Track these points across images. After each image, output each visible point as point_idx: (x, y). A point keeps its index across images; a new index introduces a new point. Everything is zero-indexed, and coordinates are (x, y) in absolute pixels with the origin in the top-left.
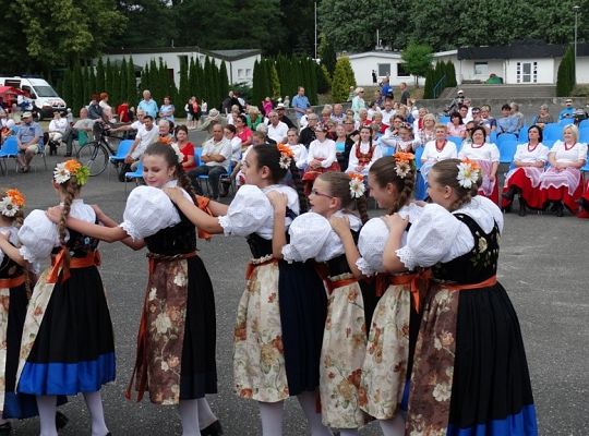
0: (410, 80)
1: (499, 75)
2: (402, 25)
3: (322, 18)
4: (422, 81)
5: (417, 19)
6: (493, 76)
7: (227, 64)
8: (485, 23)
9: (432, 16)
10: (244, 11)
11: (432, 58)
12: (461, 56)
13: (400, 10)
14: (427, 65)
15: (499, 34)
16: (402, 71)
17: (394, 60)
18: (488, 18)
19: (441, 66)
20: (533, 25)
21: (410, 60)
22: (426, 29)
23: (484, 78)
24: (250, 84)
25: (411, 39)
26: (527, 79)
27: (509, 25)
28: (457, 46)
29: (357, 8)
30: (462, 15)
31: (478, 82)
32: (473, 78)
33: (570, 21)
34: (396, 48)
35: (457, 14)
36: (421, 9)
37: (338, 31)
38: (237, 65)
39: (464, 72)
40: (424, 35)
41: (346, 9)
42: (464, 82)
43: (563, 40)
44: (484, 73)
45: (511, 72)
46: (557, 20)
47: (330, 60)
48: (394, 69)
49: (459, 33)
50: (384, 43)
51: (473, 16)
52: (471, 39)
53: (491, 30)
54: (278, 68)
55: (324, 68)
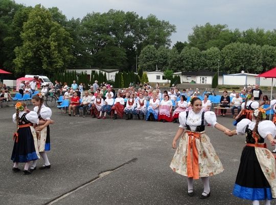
0: (166, 81)
1: (194, 81)
2: (165, 64)
3: (140, 60)
4: (170, 81)
5: (170, 62)
6: (192, 81)
7: (107, 74)
8: (191, 64)
9: (174, 61)
10: (114, 57)
11: (173, 74)
12: (183, 74)
13: (165, 59)
14: (172, 76)
15: (195, 68)
16: (164, 78)
17: (161, 75)
18: (192, 63)
19: (176, 77)
20: (206, 65)
21: (166, 75)
22: (172, 65)
23: (190, 81)
24: (114, 80)
25: (168, 68)
26: (203, 82)
27: (199, 65)
28: (182, 71)
29: (151, 58)
30: (184, 61)
31: (188, 83)
32: (186, 81)
33: (217, 65)
34: (162, 71)
35: (182, 61)
36: (171, 59)
37: (145, 65)
38: (111, 74)
39: (183, 79)
40: (171, 67)
41: (147, 58)
42: (183, 82)
43: (215, 70)
45: (198, 80)
46: (213, 64)
47: (141, 73)
48: (161, 78)
49: (183, 67)
50: (159, 69)
51: (187, 62)
52: (186, 69)
53: (193, 66)
54: (123, 75)
55: (139, 76)
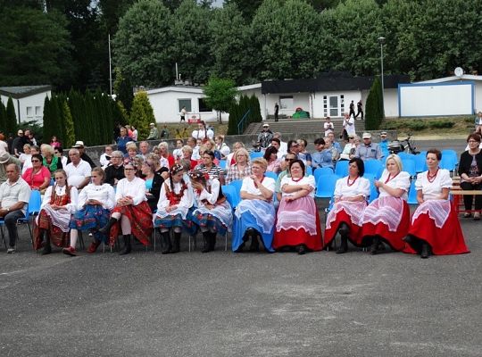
0: (212, 115)
1: (305, 109)
2: (203, 58)
3: (116, 51)
4: (226, 116)
5: (218, 52)
6: (299, 110)
7: (15, 101)
8: (289, 55)
9: (233, 49)
10: (31, 44)
11: (235, 92)
12: (266, 90)
13: (200, 42)
14: (230, 99)
15: (303, 66)
16: (204, 107)
17: (195, 95)
18: (291, 50)
19: (244, 100)
20: (337, 57)
21: (212, 95)
22: (227, 62)
23: (290, 112)
24: (41, 123)
25: (212, 73)
26: (334, 112)
27: (313, 56)
28: (261, 80)
29: (154, 41)
30: (265, 47)
31: (284, 117)
33: (375, 53)
34: (196, 82)
35: (259, 46)
36: (221, 41)
37: (134, 65)
38: (25, 102)
39: (267, 106)
40: (225, 69)
41: (141, 42)
42: (269, 117)
43: (369, 72)
44: (289, 107)
45: (317, 106)
46: (362, 51)
47: (126, 96)
48: (195, 105)
49: (262, 66)
50: (184, 78)
51: (276, 48)
52: (275, 71)
53: (296, 62)
54: (70, 104)
55: (119, 103)
